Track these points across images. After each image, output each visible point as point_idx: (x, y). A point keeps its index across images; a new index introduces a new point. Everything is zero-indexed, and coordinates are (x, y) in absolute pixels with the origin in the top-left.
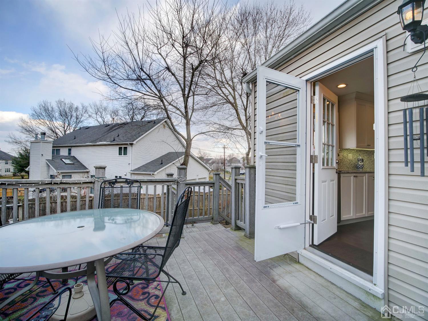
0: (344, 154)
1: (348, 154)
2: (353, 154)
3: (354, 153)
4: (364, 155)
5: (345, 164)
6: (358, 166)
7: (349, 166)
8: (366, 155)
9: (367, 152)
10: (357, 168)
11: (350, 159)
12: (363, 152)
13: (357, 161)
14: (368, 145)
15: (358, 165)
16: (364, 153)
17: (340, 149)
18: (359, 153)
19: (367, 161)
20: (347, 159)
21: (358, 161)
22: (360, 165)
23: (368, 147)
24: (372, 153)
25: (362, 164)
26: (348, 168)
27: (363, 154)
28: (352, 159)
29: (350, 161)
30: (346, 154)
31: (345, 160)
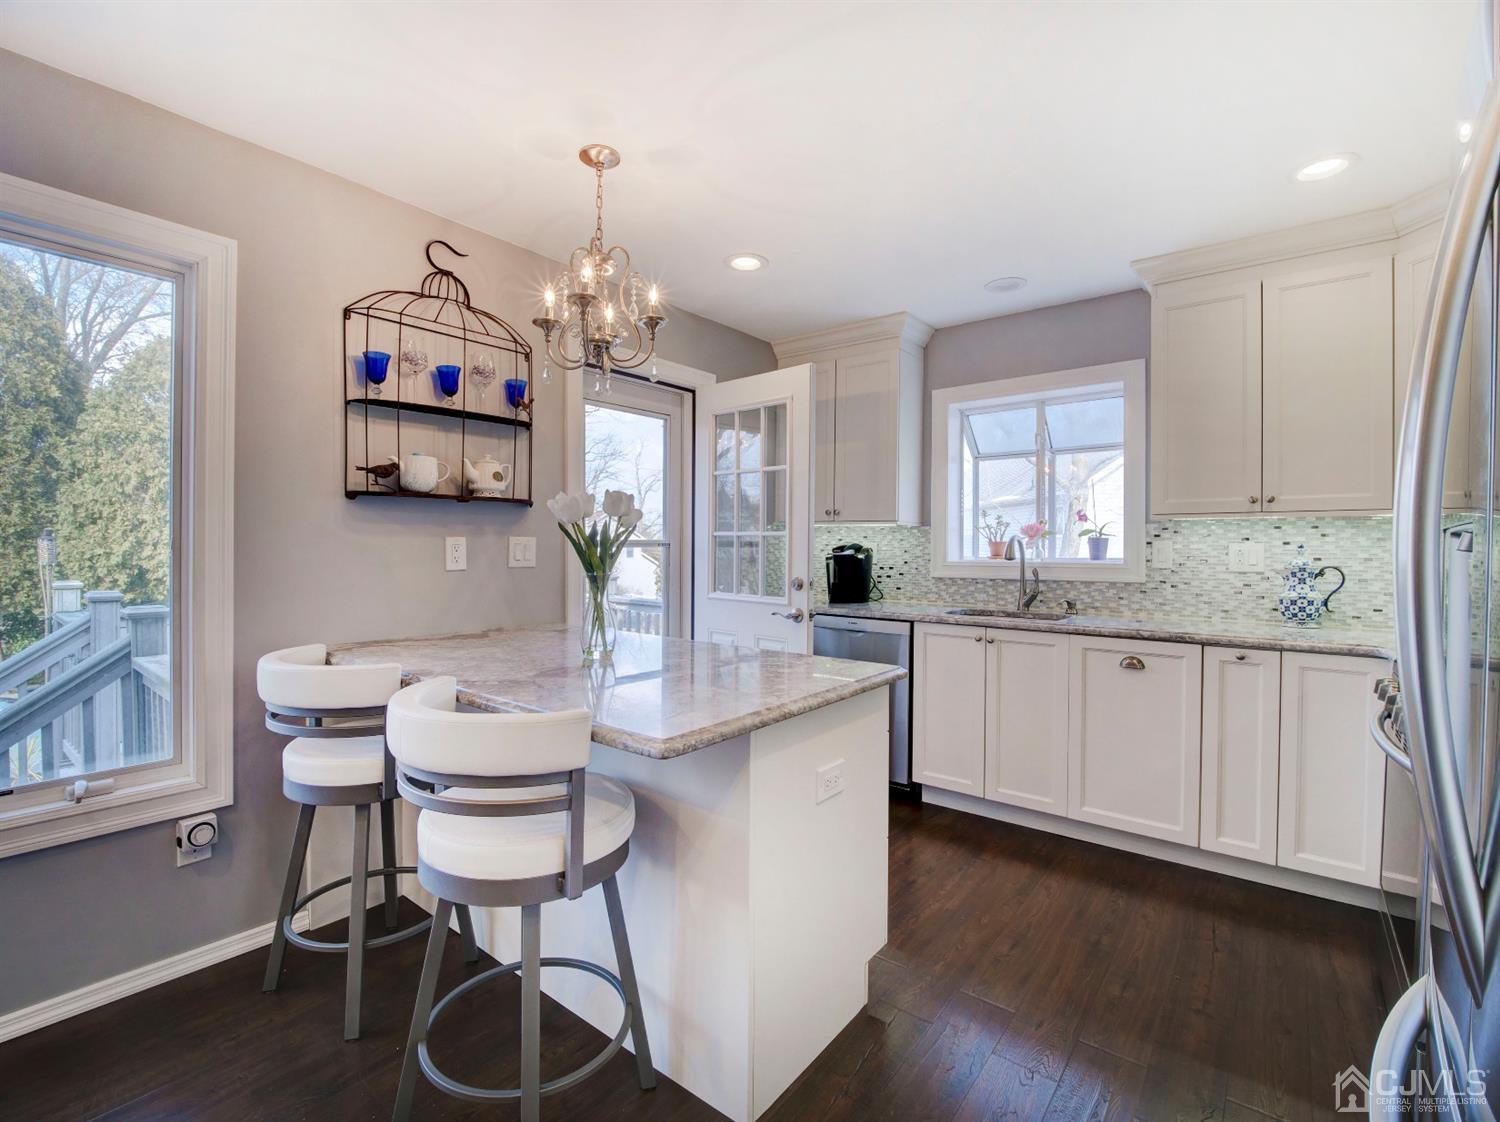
0: (1193, 546)
1: (1224, 542)
7: (1235, 603)
26: (1225, 611)
29: (1247, 579)
30: (1210, 543)
31: (1202, 572)
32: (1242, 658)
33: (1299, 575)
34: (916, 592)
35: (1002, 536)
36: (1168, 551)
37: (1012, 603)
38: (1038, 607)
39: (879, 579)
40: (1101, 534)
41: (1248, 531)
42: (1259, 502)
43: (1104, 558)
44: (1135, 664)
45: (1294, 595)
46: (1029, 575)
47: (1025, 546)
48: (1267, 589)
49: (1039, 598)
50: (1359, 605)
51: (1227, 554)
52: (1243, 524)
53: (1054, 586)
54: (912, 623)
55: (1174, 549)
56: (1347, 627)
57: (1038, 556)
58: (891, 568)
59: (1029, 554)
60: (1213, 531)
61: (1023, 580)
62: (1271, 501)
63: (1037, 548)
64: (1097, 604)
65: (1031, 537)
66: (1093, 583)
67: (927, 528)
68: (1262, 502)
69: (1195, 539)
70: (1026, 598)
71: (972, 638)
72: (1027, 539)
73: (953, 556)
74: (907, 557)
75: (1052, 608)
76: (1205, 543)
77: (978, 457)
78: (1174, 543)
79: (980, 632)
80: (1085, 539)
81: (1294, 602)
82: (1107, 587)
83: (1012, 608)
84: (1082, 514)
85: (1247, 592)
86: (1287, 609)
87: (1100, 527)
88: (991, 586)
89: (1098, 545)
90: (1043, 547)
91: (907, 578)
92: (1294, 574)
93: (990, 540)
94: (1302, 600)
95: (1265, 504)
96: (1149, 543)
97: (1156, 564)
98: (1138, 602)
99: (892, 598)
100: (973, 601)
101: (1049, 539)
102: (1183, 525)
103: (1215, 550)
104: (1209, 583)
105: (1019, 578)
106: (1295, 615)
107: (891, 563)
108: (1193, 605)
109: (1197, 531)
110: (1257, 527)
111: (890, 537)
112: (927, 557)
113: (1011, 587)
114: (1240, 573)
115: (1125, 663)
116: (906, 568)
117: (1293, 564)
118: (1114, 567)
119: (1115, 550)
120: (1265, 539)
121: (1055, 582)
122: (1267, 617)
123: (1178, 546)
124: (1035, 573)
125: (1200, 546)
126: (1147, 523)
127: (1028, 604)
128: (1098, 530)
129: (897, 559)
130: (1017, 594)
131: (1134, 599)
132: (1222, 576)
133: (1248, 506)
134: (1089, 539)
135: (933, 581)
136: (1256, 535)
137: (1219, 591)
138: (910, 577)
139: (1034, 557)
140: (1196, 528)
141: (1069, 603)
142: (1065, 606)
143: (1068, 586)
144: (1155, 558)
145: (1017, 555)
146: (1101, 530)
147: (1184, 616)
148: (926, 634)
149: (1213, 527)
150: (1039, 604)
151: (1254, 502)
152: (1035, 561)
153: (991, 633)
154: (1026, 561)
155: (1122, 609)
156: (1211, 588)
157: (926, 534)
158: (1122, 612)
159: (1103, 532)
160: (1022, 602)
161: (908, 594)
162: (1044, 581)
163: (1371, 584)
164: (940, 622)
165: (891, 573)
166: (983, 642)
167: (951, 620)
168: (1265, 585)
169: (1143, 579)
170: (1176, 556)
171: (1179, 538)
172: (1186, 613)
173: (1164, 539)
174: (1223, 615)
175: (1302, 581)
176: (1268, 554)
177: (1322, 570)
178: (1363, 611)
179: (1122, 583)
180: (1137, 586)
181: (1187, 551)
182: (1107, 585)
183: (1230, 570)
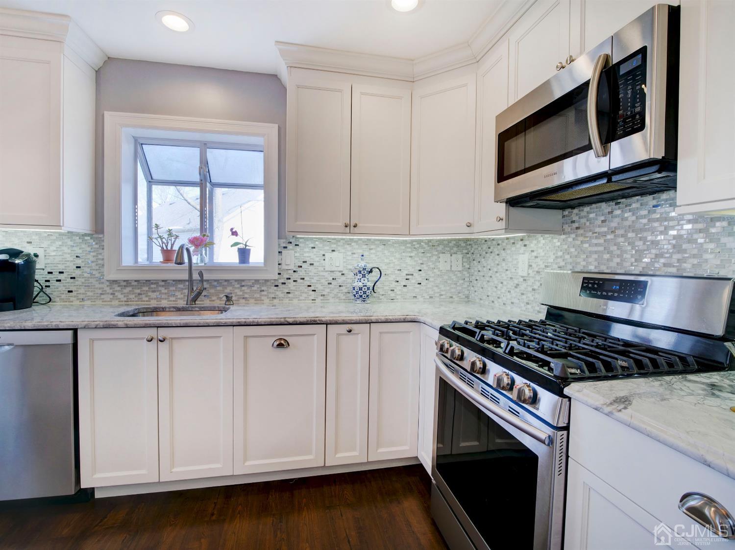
0: (306, 255)
1: (322, 253)
5: (308, 283)
7: (328, 290)
11: (336, 269)
20: (321, 269)
24: (439, 249)
26: (323, 295)
29: (334, 275)
30: (315, 253)
31: (311, 271)
32: (350, 331)
33: (362, 272)
34: (89, 294)
35: (172, 245)
36: (291, 258)
37: (181, 299)
38: (203, 301)
39: (47, 284)
40: (246, 245)
41: (335, 246)
42: (349, 227)
43: (249, 263)
44: (282, 344)
45: (360, 284)
46: (196, 276)
47: (192, 253)
48: (344, 281)
49: (204, 293)
50: (385, 288)
51: (324, 260)
52: (333, 241)
53: (215, 283)
54: (75, 331)
55: (295, 257)
56: (380, 300)
57: (202, 261)
58: (61, 273)
59: (195, 259)
60: (317, 245)
61: (191, 280)
62: (355, 226)
63: (201, 255)
64: (246, 296)
65: (197, 246)
66: (243, 280)
67: (101, 236)
68: (350, 227)
69: (307, 250)
70: (193, 295)
71: (143, 338)
72: (193, 247)
73: (127, 260)
74: (79, 262)
75: (213, 301)
76: (313, 252)
77: (151, 181)
78: (296, 252)
79: (152, 332)
80: (236, 248)
81: (361, 289)
82: (253, 283)
83: (182, 303)
84: (234, 230)
85: (334, 282)
86: (357, 293)
87: (246, 241)
88: (163, 286)
89: (244, 254)
90: (206, 254)
91: (79, 281)
92: (360, 272)
93: (162, 248)
94: (364, 287)
95: (352, 228)
96: (279, 252)
97: (284, 267)
98: (273, 293)
99: (63, 300)
100: (147, 299)
101: (209, 248)
102: (301, 240)
103: (317, 257)
104: (315, 278)
105: (187, 278)
106: (361, 296)
107: (61, 268)
108: (306, 293)
109: (308, 245)
110: (339, 243)
111: (60, 243)
112: (100, 262)
113: (181, 286)
114: (331, 271)
115: (276, 344)
116: (78, 272)
117: (359, 266)
118: (256, 269)
119: (257, 257)
120: (343, 251)
121: (215, 281)
122: (344, 298)
123: (296, 255)
124: (201, 274)
125: (310, 255)
126: (279, 239)
127: (195, 300)
128: (244, 243)
129: (68, 264)
130: (186, 291)
131: (271, 290)
132: (322, 274)
133: (343, 229)
134: (239, 249)
135: (108, 283)
136: (339, 248)
137: (320, 283)
138: (83, 280)
139: (199, 262)
140: (307, 243)
141: (227, 296)
142: (225, 298)
143: (226, 283)
144: (283, 262)
145: (186, 260)
146: (246, 243)
147: (301, 300)
148: (92, 341)
149: (317, 243)
150: (203, 297)
151: (346, 226)
152: (200, 265)
153: (163, 333)
154: (193, 265)
155: (263, 298)
156: (316, 282)
157: (100, 241)
158: (263, 300)
159: (247, 244)
160: (190, 299)
161: (81, 296)
162: (207, 281)
163: (390, 277)
164: (108, 327)
165: (61, 277)
166: (155, 342)
167: (120, 324)
168: (343, 278)
169: (277, 277)
170: (296, 261)
171: (298, 248)
172: (301, 298)
173: (289, 250)
174: (322, 298)
175: (364, 276)
176: (345, 260)
177: (371, 270)
178: (386, 291)
179: (263, 280)
180: (272, 281)
181: (302, 258)
182: (253, 281)
183: (326, 270)
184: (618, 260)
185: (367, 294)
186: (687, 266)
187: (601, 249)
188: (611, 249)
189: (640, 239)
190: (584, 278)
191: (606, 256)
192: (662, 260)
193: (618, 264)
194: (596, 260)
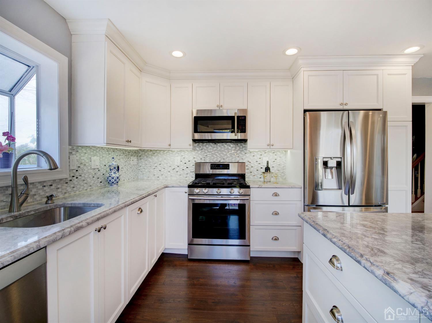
0: (82, 158)
1: (90, 156)
2: (101, 157)
3: (104, 155)
4: (120, 157)
5: (83, 178)
6: (110, 181)
7: (93, 182)
8: (123, 157)
9: (124, 152)
10: (109, 182)
11: (96, 167)
12: (118, 152)
13: (108, 169)
14: (128, 141)
15: (110, 178)
16: (120, 153)
17: (70, 147)
18: (112, 154)
19: (124, 168)
20: (89, 168)
21: (111, 170)
22: (113, 178)
23: (127, 144)
24: (131, 154)
25: (117, 175)
26: (90, 186)
27: (118, 157)
28: (98, 167)
29: (95, 171)
30: (86, 157)
31: (85, 170)
36: (75, 160)
41: (95, 152)
51: (91, 161)
52: (94, 149)
55: (77, 160)
62: (130, 142)
66: (45, 182)
69: (82, 155)
78: (77, 156)
85: (95, 176)
97: (71, 167)
98: (65, 189)
102: (79, 148)
103: (87, 159)
104: (87, 175)
108: (82, 186)
110: (97, 151)
114: (94, 169)
120: (99, 155)
122: (100, 185)
123: (77, 158)
125: (84, 158)
132: (90, 171)
137: (89, 178)
140: (83, 150)
144: (71, 164)
149: (87, 150)
156: (87, 177)
168: (99, 173)
170: (77, 163)
171: (78, 154)
172: (81, 190)
173: (73, 155)
174: (90, 188)
179: (58, 179)
180: (64, 180)
181: (81, 160)
182: (52, 182)
183: (92, 168)
184: (216, 159)
185: (117, 181)
186: (233, 160)
187: (211, 156)
188: (214, 156)
189: (222, 153)
190: (211, 164)
191: (212, 158)
192: (227, 159)
193: (216, 160)
194: (209, 159)
